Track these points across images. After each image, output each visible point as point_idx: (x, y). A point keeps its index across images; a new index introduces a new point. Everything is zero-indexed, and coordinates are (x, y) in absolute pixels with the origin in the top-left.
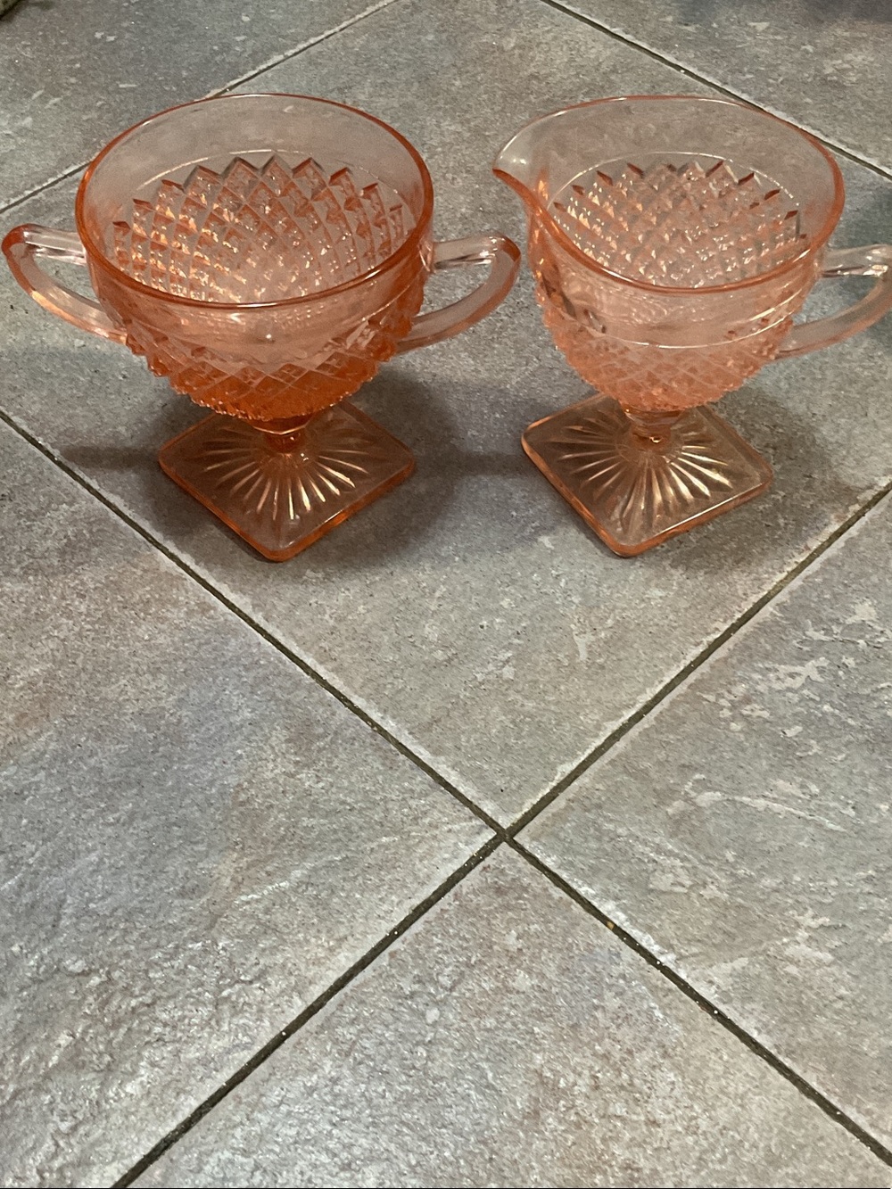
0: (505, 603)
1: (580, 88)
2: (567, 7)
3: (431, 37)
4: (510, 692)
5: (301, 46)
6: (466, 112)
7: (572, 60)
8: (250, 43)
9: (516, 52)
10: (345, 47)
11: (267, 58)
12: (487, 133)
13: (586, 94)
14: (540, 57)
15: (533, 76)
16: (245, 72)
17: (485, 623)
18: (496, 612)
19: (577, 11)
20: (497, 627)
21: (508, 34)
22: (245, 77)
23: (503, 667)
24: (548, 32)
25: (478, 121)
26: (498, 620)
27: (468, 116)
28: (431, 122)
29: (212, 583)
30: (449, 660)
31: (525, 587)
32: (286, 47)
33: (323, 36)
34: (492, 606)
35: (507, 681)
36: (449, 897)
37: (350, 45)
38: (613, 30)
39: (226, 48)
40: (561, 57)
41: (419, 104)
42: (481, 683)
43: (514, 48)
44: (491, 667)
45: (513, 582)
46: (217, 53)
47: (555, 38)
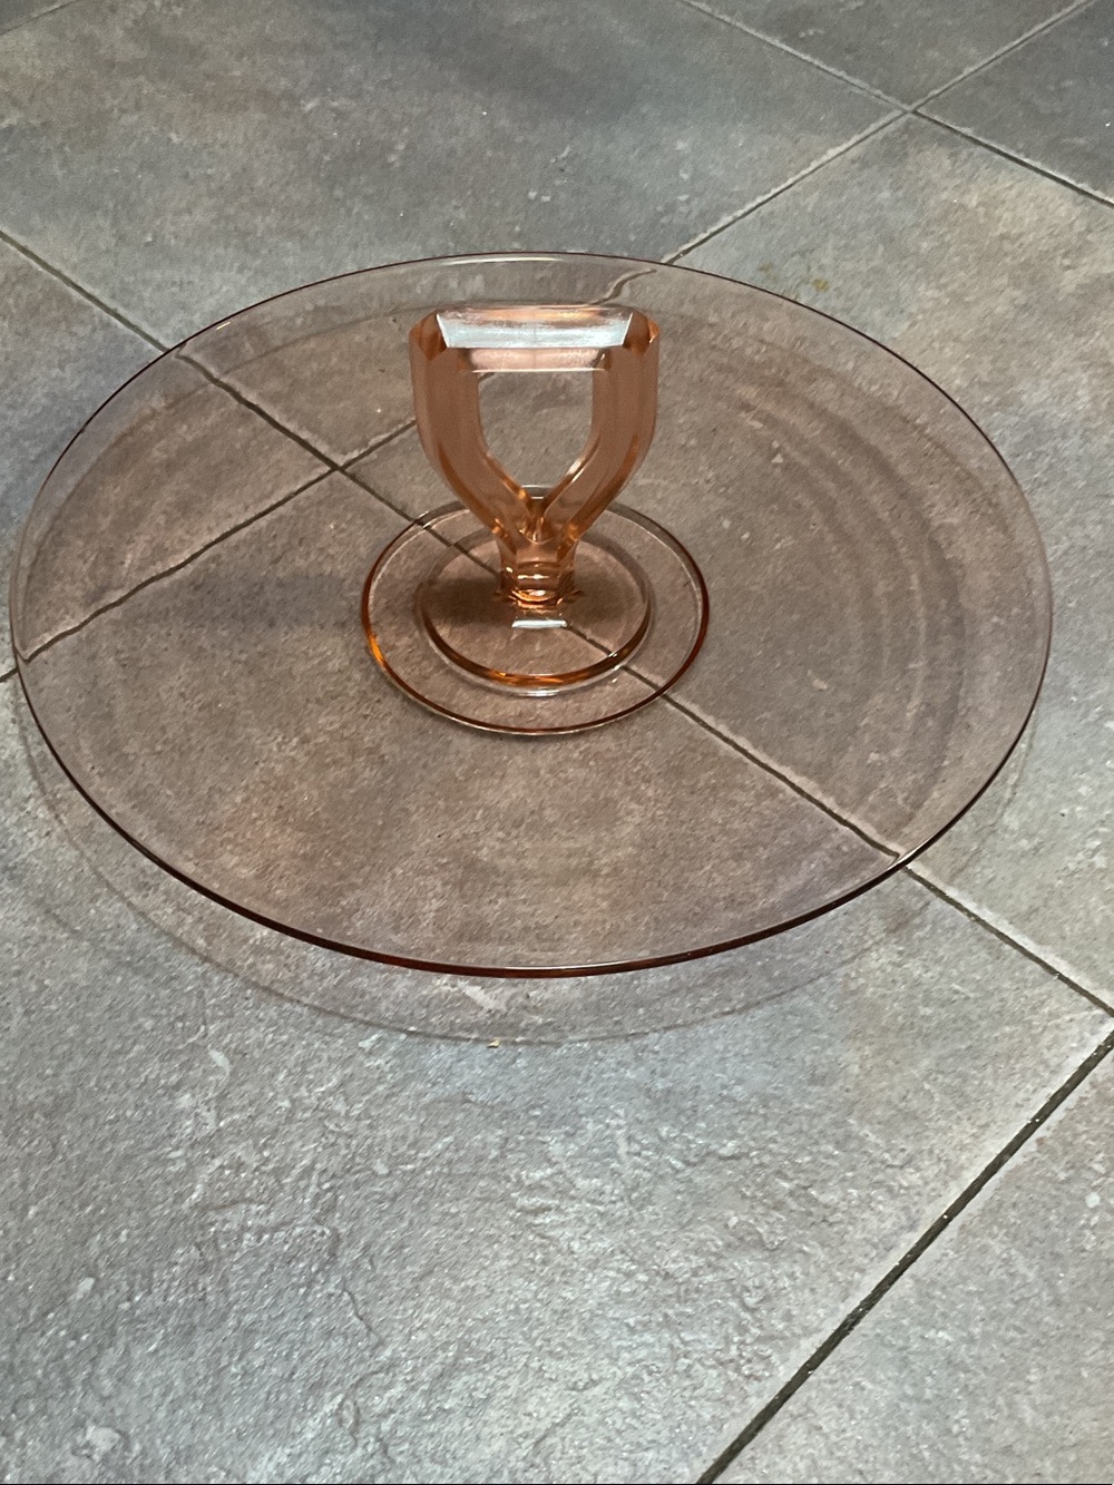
0: (1083, 790)
1: (1056, 249)
2: (1026, 160)
3: (886, 194)
4: (1106, 880)
5: (750, 206)
6: (941, 276)
7: (1041, 220)
8: (695, 203)
9: (981, 210)
10: (797, 206)
11: (717, 220)
12: (967, 299)
13: (1065, 255)
14: (1007, 216)
15: (1003, 237)
16: (695, 235)
17: (1065, 811)
18: (1077, 799)
19: (1038, 164)
20: (1080, 816)
21: (968, 191)
22: (697, 241)
23: (1093, 856)
24: (1011, 188)
25: (956, 285)
26: (1079, 809)
27: (943, 281)
28: (905, 287)
29: (775, 767)
30: (1036, 849)
31: (1101, 774)
32: (736, 208)
33: (770, 195)
34: (1070, 794)
35: (1101, 870)
36: (1084, 1085)
37: (802, 204)
38: (1079, 186)
39: (671, 208)
40: (1029, 216)
41: (889, 268)
42: (1074, 873)
43: (977, 207)
44: (1080, 856)
45: (1086, 770)
46: (662, 215)
47: (1019, 195)
